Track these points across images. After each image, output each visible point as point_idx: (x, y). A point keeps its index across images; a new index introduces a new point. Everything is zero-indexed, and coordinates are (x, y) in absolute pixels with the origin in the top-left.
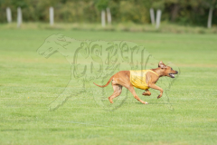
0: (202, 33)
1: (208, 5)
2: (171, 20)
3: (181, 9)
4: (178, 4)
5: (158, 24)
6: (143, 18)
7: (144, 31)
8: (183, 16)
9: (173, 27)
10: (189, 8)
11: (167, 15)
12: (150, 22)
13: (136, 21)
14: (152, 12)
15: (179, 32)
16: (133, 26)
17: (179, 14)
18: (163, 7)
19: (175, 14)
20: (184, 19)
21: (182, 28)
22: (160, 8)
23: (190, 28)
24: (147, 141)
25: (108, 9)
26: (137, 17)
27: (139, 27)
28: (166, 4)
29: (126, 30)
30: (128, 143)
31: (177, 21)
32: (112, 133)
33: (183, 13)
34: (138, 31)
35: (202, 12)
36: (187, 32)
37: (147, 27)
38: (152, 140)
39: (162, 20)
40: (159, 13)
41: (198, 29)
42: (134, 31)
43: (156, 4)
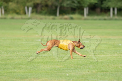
0: (54, 19)
1: (57, 4)
2: (37, 12)
3: (42, 6)
4: (41, 4)
5: (30, 14)
6: (22, 12)
7: (22, 18)
8: (44, 10)
9: (38, 16)
10: (47, 6)
11: (34, 10)
12: (25, 13)
13: (18, 13)
14: (26, 8)
15: (41, 19)
16: (16, 16)
17: (41, 9)
18: (33, 5)
19: (39, 9)
20: (44, 12)
21: (43, 17)
22: (31, 6)
23: (47, 17)
24: (25, 78)
25: (2, 7)
26: (18, 11)
27: (19, 16)
28: (34, 4)
29: (12, 18)
30: (15, 80)
31: (40, 13)
32: (6, 74)
33: (43, 8)
34: (19, 19)
35: (54, 8)
36: (46, 19)
37: (24, 16)
38: (27, 78)
39: (32, 12)
40: (30, 9)
41: (52, 17)
42: (17, 19)
43: (28, 4)
